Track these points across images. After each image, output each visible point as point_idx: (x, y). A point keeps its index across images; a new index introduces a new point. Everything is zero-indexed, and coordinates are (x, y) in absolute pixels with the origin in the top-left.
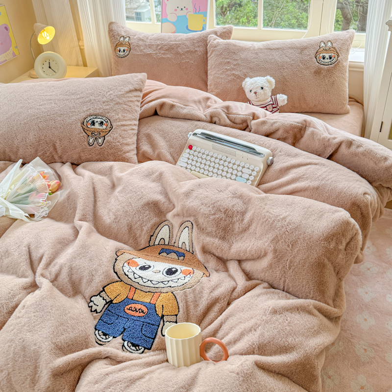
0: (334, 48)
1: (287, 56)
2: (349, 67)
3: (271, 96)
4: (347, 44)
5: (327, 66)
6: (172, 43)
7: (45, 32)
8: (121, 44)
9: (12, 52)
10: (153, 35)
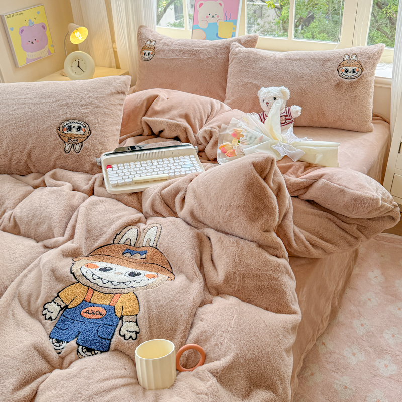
0: (359, 62)
1: (307, 68)
2: (375, 83)
3: (286, 107)
4: (373, 59)
5: (350, 80)
6: (195, 48)
7: (78, 32)
8: (146, 48)
9: (47, 50)
10: (179, 40)
